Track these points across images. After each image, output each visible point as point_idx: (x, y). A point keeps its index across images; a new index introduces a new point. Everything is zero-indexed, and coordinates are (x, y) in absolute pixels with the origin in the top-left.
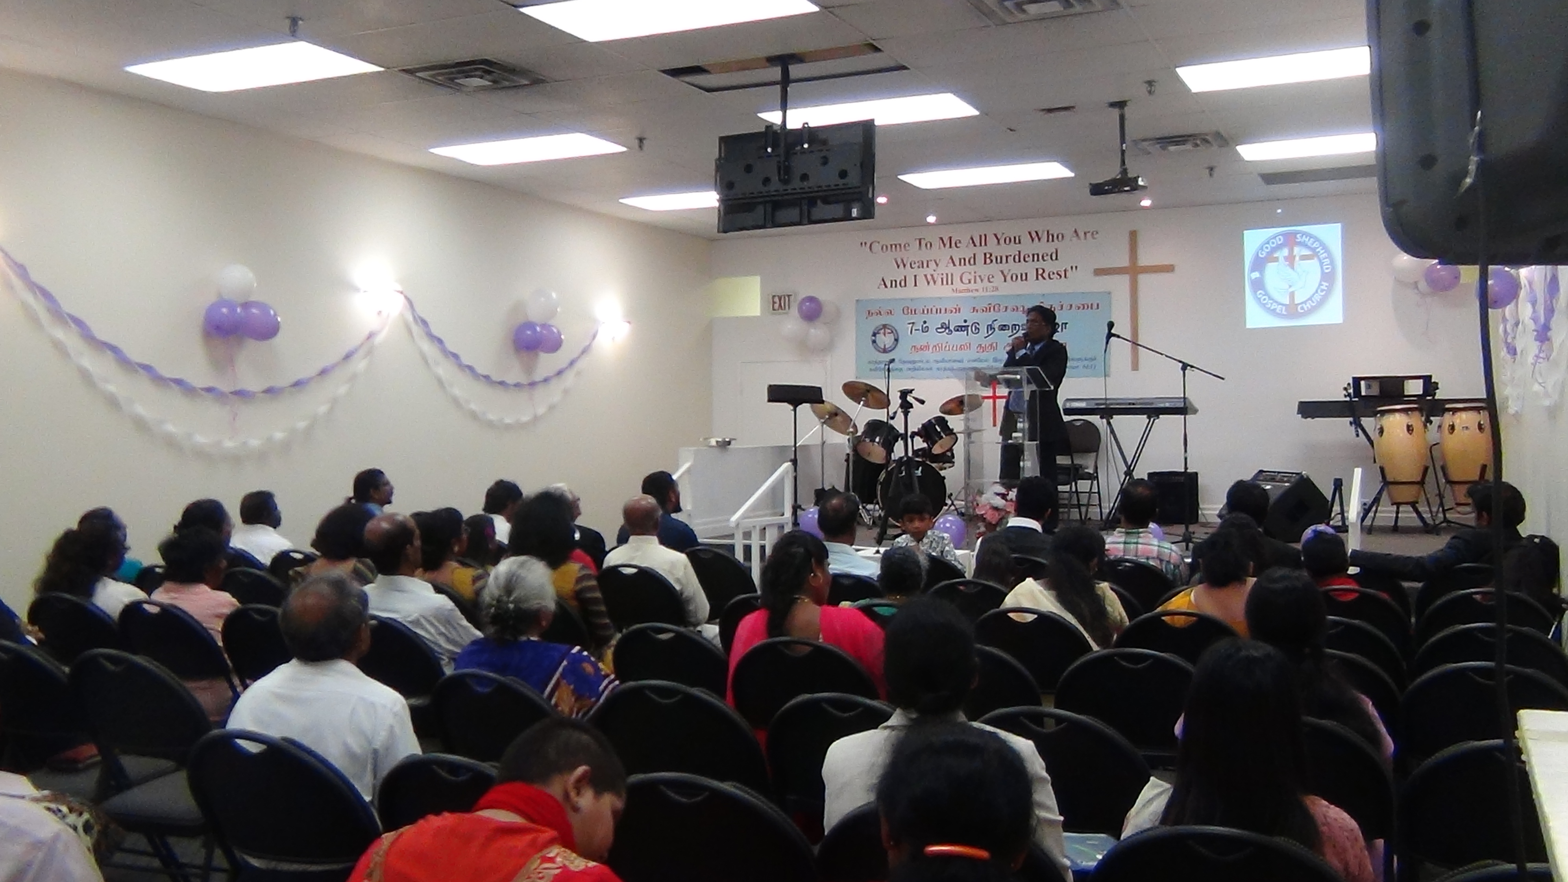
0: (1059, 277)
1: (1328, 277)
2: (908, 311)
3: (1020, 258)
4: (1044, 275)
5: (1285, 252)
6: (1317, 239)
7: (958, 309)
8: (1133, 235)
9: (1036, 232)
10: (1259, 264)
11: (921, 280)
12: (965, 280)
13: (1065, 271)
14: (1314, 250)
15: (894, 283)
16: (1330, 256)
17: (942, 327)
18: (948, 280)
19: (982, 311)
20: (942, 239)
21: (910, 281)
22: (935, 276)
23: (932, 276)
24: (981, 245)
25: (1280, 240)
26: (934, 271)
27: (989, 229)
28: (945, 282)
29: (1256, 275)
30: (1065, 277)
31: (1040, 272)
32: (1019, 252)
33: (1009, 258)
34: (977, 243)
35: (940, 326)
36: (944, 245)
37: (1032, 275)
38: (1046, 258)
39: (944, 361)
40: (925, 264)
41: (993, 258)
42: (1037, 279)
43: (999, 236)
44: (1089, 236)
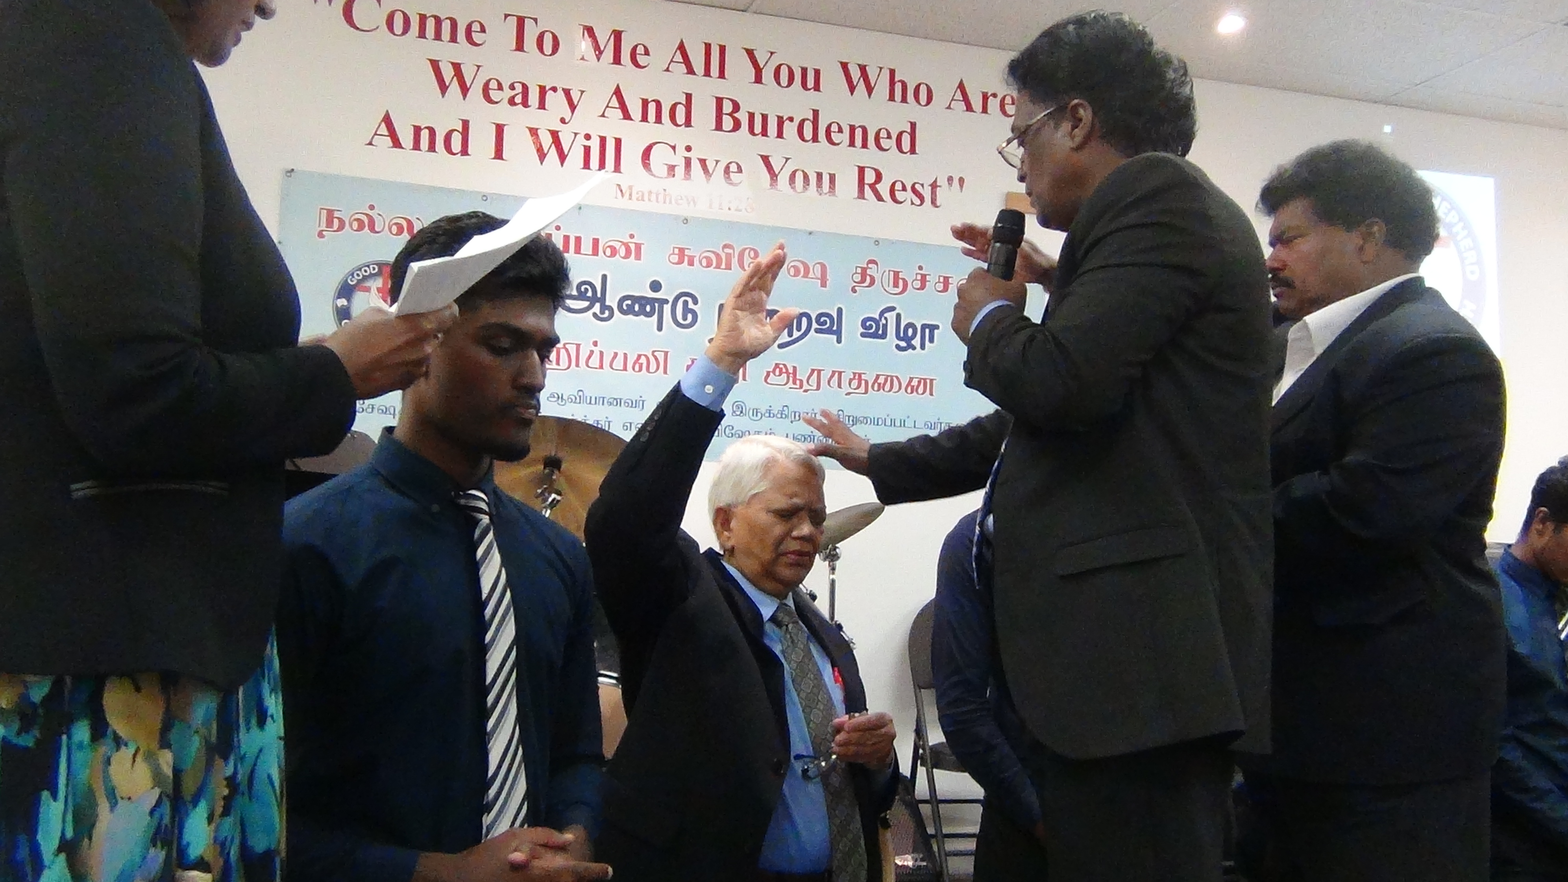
0: (917, 201)
3: (815, 129)
4: (879, 186)
7: (633, 247)
9: (863, 69)
11: (517, 141)
12: (658, 166)
13: (934, 186)
15: (425, 139)
16: (1475, 248)
17: (581, 296)
18: (606, 155)
19: (704, 263)
20: (590, 31)
21: (483, 139)
22: (565, 140)
23: (555, 135)
26: (563, 121)
27: (733, 33)
28: (594, 161)
30: (934, 202)
31: (870, 177)
32: (816, 113)
34: (698, 64)
36: (599, 52)
37: (848, 183)
38: (884, 143)
39: (580, 397)
40: (534, 97)
41: (743, 116)
42: (861, 195)
43: (761, 59)
44: (993, 104)
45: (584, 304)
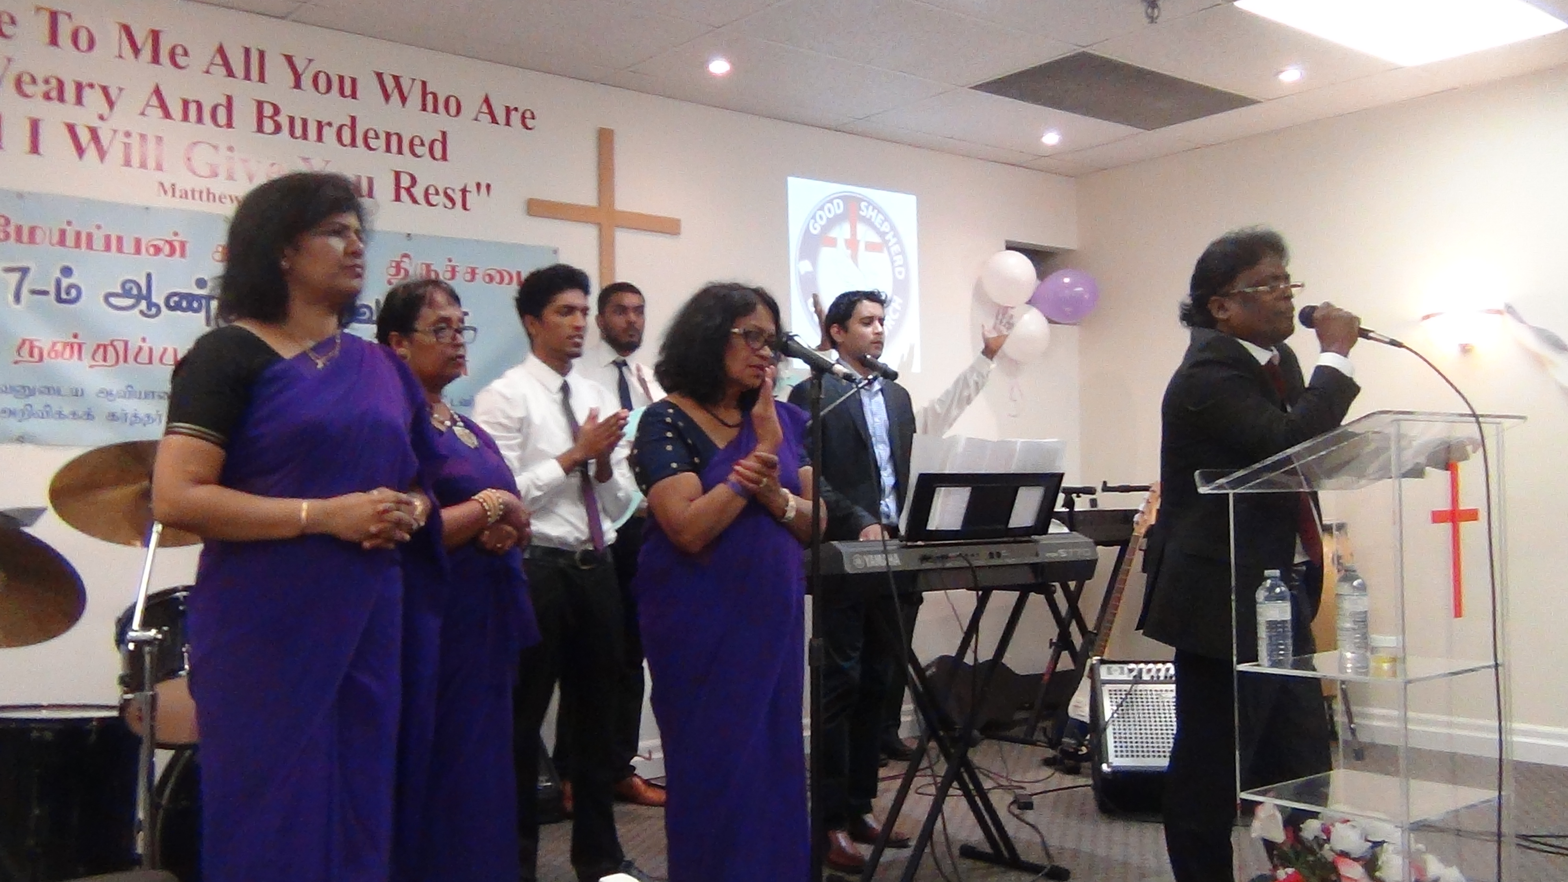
0: (449, 205)
2: (7, 229)
3: (350, 135)
4: (414, 190)
6: (887, 219)
7: (177, 245)
8: (605, 140)
9: (396, 79)
10: (811, 244)
11: (54, 138)
13: (464, 191)
16: (902, 253)
17: (126, 294)
18: (146, 154)
20: (127, 29)
21: (14, 135)
22: (105, 136)
23: (94, 132)
24: (247, 77)
25: (838, 208)
26: (101, 118)
27: (272, 39)
28: (129, 158)
29: (806, 266)
30: (464, 206)
31: (405, 181)
32: (353, 119)
33: (326, 130)
34: (238, 67)
35: (119, 290)
36: (136, 50)
37: (385, 187)
38: (419, 150)
39: (130, 392)
40: (70, 92)
41: (283, 120)
42: (398, 198)
43: (300, 65)
44: (515, 117)
45: (130, 302)
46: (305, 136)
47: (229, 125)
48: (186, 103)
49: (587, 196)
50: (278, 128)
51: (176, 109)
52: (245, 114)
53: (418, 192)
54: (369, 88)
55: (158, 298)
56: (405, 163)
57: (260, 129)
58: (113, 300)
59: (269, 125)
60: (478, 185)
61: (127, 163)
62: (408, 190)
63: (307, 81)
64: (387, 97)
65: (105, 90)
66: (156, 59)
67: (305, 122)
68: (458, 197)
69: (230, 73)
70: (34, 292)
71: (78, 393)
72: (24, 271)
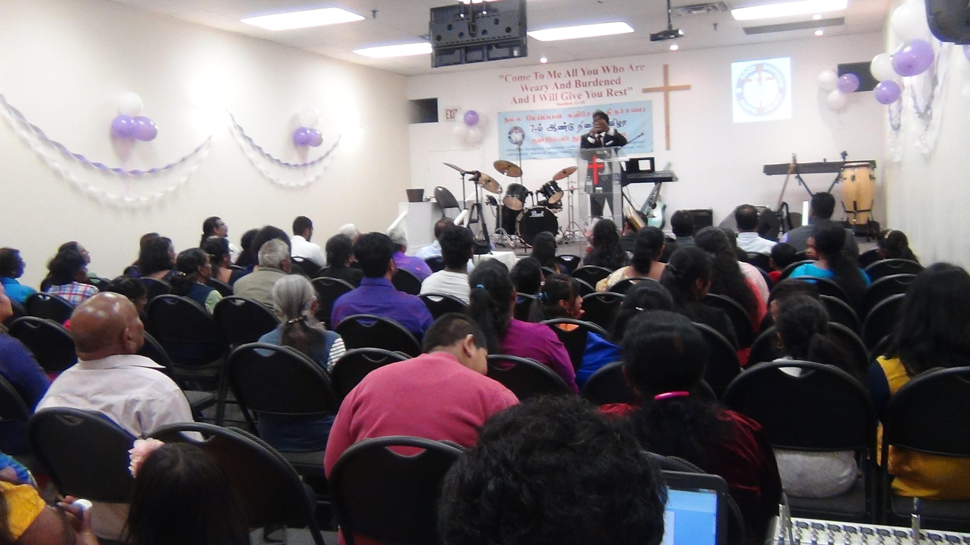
0: (621, 95)
1: (782, 91)
2: (531, 118)
3: (597, 83)
4: (612, 93)
5: (756, 76)
6: (775, 68)
7: (560, 116)
8: (666, 68)
9: (607, 67)
10: (741, 83)
11: (538, 98)
12: (565, 98)
13: (625, 91)
14: (773, 74)
15: (521, 101)
16: (783, 78)
17: (551, 128)
18: (554, 98)
19: (575, 116)
20: (549, 72)
21: (531, 99)
22: (546, 96)
23: (544, 95)
24: (573, 76)
25: (754, 69)
26: (545, 92)
27: (578, 66)
28: (552, 99)
29: (739, 90)
30: (625, 94)
31: (610, 91)
32: (597, 79)
33: (591, 83)
34: (571, 74)
35: (549, 127)
36: (551, 76)
37: (605, 93)
38: (613, 83)
39: (553, 148)
40: (540, 88)
41: (581, 84)
42: (608, 95)
43: (584, 70)
44: (639, 68)
45: (551, 129)
46: (586, 86)
47: (570, 87)
48: (561, 85)
49: (661, 84)
50: (580, 85)
51: (559, 86)
52: (573, 84)
53: (613, 93)
54: (601, 71)
55: (556, 128)
56: (610, 87)
57: (576, 87)
58: (549, 129)
59: (578, 85)
60: (629, 88)
61: (551, 100)
62: (611, 93)
63: (586, 73)
64: (605, 71)
65: (546, 86)
66: (555, 77)
67: (586, 83)
68: (623, 92)
69: (570, 75)
70: (535, 129)
71: (543, 149)
72: (533, 126)
